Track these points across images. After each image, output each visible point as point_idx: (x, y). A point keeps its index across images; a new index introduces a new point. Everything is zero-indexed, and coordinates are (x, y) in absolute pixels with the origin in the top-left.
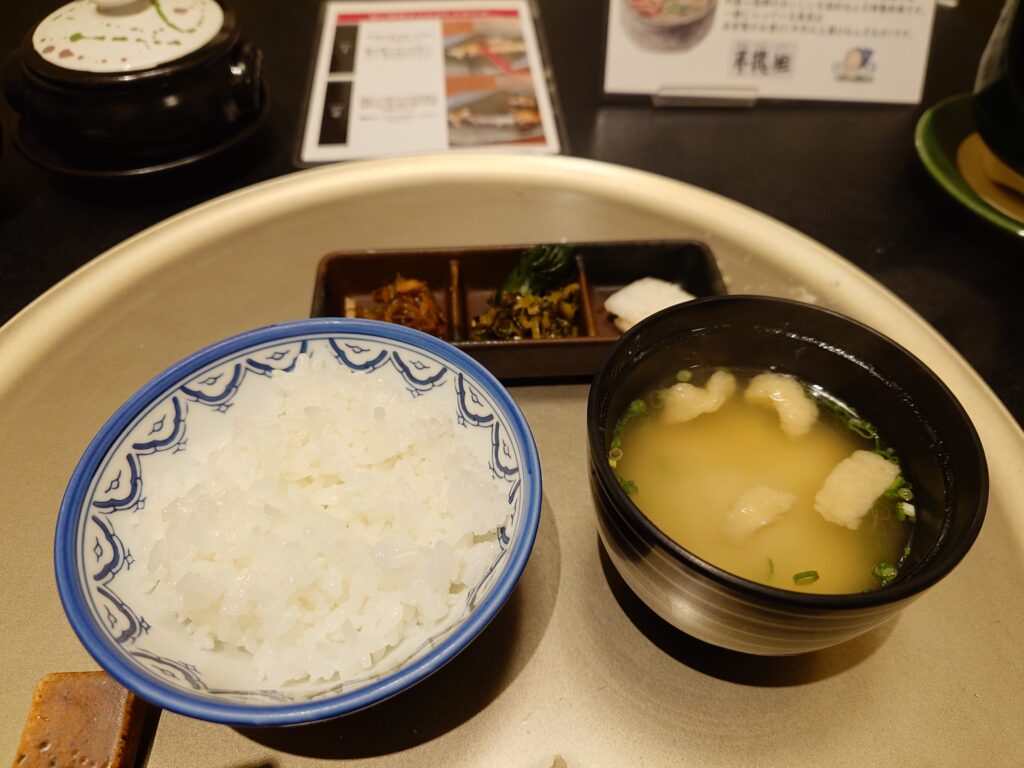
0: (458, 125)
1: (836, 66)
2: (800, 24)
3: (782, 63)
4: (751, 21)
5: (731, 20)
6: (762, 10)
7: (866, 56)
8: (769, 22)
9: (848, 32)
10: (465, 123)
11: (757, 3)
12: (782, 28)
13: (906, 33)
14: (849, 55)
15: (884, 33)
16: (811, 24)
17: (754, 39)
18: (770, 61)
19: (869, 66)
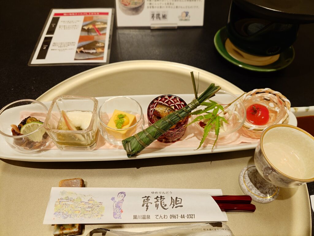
0: (79, 52)
1: (179, 17)
2: (168, 6)
3: (164, 17)
4: (154, 6)
5: (149, 6)
6: (157, 2)
7: (187, 14)
8: (159, 6)
9: (181, 7)
10: (82, 52)
11: (155, 1)
12: (163, 7)
13: (197, 7)
14: (182, 14)
15: (191, 7)
16: (171, 6)
17: (156, 11)
18: (161, 16)
19: (188, 16)
